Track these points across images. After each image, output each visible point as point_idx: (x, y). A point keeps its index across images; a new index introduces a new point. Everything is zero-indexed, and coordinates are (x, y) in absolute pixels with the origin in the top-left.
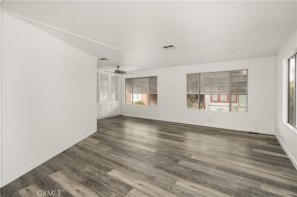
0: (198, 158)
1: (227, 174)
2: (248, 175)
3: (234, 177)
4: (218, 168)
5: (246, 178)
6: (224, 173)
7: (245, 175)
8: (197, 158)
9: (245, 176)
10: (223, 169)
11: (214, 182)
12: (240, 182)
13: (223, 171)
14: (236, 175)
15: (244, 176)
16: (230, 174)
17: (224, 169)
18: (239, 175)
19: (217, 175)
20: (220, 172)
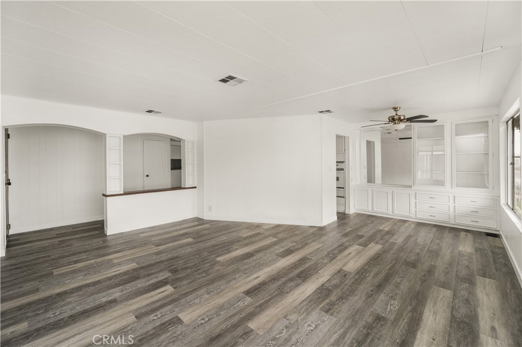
0: (160, 293)
1: (92, 305)
2: (54, 328)
3: (78, 308)
4: (113, 302)
5: (56, 319)
6: (97, 303)
7: (59, 324)
8: (163, 292)
9: (59, 322)
10: (103, 306)
11: (101, 285)
12: (64, 308)
13: (101, 304)
14: (76, 313)
15: (61, 321)
16: (87, 307)
17: (102, 308)
18: (70, 317)
19: (104, 293)
20: (104, 300)
